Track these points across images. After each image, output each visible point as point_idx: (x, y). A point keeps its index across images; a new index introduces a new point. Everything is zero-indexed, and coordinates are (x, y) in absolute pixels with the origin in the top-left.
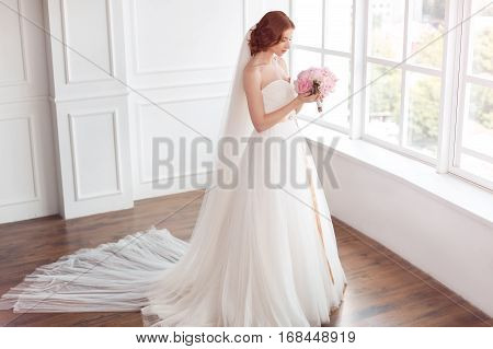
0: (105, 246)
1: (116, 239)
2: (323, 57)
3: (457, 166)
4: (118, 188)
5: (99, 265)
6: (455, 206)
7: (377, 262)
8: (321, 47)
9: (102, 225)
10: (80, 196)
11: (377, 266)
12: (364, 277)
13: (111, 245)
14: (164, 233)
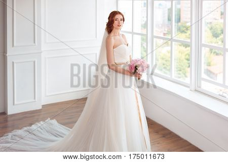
0: (25, 128)
1: (31, 125)
2: (133, 36)
3: (200, 87)
4: (35, 99)
5: (22, 138)
6: (203, 107)
7: (164, 136)
8: (131, 31)
9: (26, 117)
10: (16, 103)
11: (164, 138)
12: (158, 144)
13: (28, 128)
14: (54, 122)
